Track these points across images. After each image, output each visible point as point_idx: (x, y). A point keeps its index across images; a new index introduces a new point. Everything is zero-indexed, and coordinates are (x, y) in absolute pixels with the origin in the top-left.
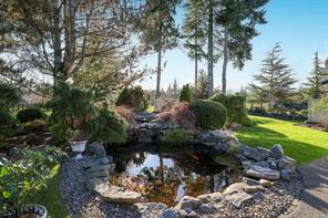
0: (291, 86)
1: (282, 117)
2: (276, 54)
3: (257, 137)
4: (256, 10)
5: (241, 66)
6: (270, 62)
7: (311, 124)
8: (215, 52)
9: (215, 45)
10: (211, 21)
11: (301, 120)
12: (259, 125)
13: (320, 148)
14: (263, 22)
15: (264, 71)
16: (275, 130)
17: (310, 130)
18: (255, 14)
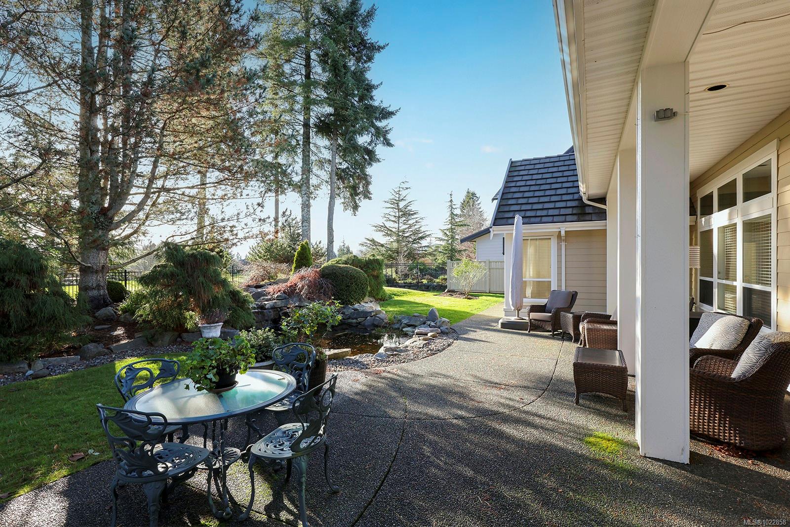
0: (424, 243)
1: (419, 287)
2: (404, 193)
3: (402, 309)
4: (378, 124)
5: (356, 207)
6: (396, 203)
7: (452, 292)
8: (313, 181)
9: (315, 169)
10: (306, 125)
11: (440, 289)
12: (396, 298)
13: (464, 312)
14: (388, 143)
15: (386, 217)
16: (417, 301)
17: (452, 298)
18: (377, 129)
